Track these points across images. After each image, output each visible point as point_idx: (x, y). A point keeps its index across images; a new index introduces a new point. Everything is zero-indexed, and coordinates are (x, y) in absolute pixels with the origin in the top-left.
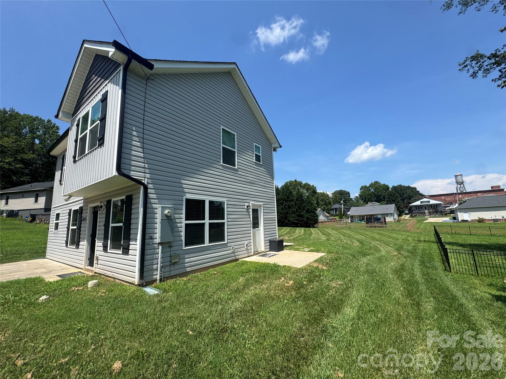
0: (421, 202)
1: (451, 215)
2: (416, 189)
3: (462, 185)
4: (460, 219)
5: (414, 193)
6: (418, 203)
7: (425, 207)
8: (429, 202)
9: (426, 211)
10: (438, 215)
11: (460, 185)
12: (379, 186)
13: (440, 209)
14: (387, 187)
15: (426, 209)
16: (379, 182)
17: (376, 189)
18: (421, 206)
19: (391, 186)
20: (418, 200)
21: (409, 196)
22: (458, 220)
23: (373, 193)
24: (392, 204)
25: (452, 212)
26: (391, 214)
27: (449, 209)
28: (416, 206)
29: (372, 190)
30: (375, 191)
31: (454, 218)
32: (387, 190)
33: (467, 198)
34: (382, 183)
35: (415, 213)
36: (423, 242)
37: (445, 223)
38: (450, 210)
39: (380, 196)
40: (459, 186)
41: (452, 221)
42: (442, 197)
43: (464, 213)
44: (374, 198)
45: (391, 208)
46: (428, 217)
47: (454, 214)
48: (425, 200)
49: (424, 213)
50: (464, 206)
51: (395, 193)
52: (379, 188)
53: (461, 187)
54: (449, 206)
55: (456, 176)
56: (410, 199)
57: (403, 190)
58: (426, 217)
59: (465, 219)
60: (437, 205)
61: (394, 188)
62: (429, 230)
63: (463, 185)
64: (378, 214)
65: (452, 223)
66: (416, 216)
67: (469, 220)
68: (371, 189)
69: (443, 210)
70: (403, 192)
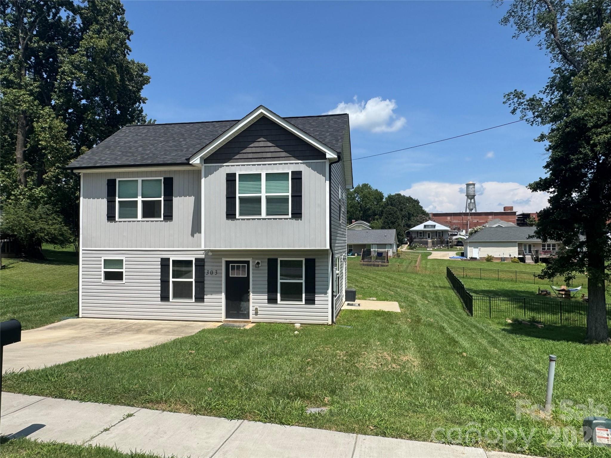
0: (425, 226)
1: (457, 248)
2: (419, 202)
3: (472, 201)
4: (469, 256)
5: (415, 210)
6: (420, 227)
7: (429, 234)
8: (435, 226)
9: (430, 240)
10: (443, 247)
11: (471, 199)
12: (369, 194)
13: (446, 238)
14: (380, 196)
15: (429, 237)
16: (370, 186)
17: (364, 197)
18: (423, 232)
19: (386, 195)
20: (421, 223)
21: (409, 213)
22: (467, 257)
23: (359, 203)
24: (390, 228)
25: (460, 243)
26: (391, 244)
27: (456, 239)
28: (417, 232)
29: (357, 199)
30: (363, 201)
31: (463, 255)
32: (380, 201)
33: (479, 227)
34: (374, 187)
35: (416, 242)
36: (440, 289)
37: (453, 260)
38: (457, 241)
39: (369, 209)
40: (469, 200)
41: (459, 258)
42: (448, 217)
43: (474, 248)
44: (360, 212)
45: (390, 235)
46: (431, 249)
47: (463, 246)
48: (430, 223)
49: (427, 243)
50: (475, 238)
51: (396, 211)
52: (368, 196)
53: (471, 202)
54: (456, 233)
55: (468, 185)
56: (409, 219)
57: (403, 203)
58: (428, 249)
59: (474, 256)
60: (443, 232)
61: (390, 197)
62: (438, 272)
63: (474, 200)
64: (372, 244)
65: (459, 261)
66: (416, 247)
67: (478, 258)
68: (356, 197)
69: (449, 239)
70: (401, 207)
